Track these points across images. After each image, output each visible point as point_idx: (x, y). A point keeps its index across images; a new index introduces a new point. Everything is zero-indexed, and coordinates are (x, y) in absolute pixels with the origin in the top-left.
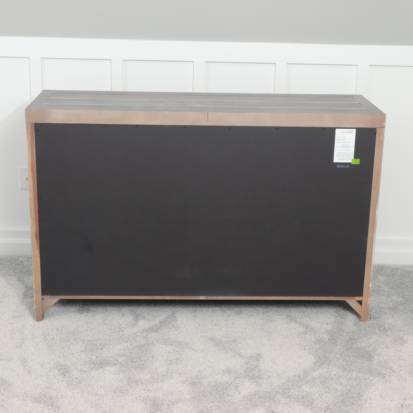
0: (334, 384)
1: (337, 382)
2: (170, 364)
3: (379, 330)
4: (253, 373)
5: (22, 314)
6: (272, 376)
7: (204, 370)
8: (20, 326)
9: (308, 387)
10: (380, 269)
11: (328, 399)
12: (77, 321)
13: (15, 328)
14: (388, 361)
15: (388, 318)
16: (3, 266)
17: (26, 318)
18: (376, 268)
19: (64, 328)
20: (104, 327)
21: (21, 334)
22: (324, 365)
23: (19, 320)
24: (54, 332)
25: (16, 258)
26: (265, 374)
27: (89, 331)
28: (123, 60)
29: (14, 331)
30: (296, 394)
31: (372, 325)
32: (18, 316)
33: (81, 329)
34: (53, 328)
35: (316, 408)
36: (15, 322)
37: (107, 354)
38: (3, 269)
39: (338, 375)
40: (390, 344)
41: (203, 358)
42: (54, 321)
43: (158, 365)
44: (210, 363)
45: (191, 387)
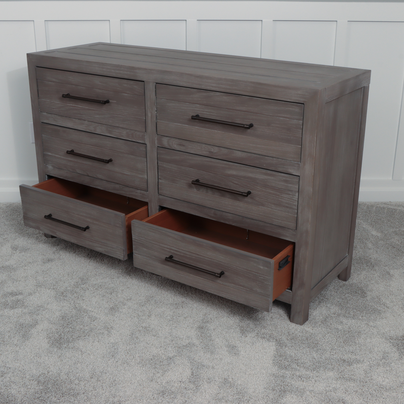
0: (334, 323)
1: (336, 321)
2: (176, 308)
3: (367, 265)
5: (35, 259)
6: (274, 317)
7: (209, 313)
8: (34, 272)
9: (310, 328)
11: (331, 340)
12: (87, 265)
13: (29, 274)
14: (380, 297)
15: (373, 253)
16: (18, 214)
17: (39, 264)
19: (75, 273)
21: (35, 281)
22: (322, 304)
23: (33, 266)
24: (65, 278)
26: (268, 316)
28: (121, 20)
29: (28, 278)
30: (300, 336)
31: (359, 261)
32: (31, 262)
33: (90, 274)
34: (65, 274)
35: (321, 350)
36: (29, 268)
37: (115, 299)
38: (19, 216)
39: (337, 313)
40: (379, 279)
42: (65, 266)
43: (165, 310)
45: (198, 331)
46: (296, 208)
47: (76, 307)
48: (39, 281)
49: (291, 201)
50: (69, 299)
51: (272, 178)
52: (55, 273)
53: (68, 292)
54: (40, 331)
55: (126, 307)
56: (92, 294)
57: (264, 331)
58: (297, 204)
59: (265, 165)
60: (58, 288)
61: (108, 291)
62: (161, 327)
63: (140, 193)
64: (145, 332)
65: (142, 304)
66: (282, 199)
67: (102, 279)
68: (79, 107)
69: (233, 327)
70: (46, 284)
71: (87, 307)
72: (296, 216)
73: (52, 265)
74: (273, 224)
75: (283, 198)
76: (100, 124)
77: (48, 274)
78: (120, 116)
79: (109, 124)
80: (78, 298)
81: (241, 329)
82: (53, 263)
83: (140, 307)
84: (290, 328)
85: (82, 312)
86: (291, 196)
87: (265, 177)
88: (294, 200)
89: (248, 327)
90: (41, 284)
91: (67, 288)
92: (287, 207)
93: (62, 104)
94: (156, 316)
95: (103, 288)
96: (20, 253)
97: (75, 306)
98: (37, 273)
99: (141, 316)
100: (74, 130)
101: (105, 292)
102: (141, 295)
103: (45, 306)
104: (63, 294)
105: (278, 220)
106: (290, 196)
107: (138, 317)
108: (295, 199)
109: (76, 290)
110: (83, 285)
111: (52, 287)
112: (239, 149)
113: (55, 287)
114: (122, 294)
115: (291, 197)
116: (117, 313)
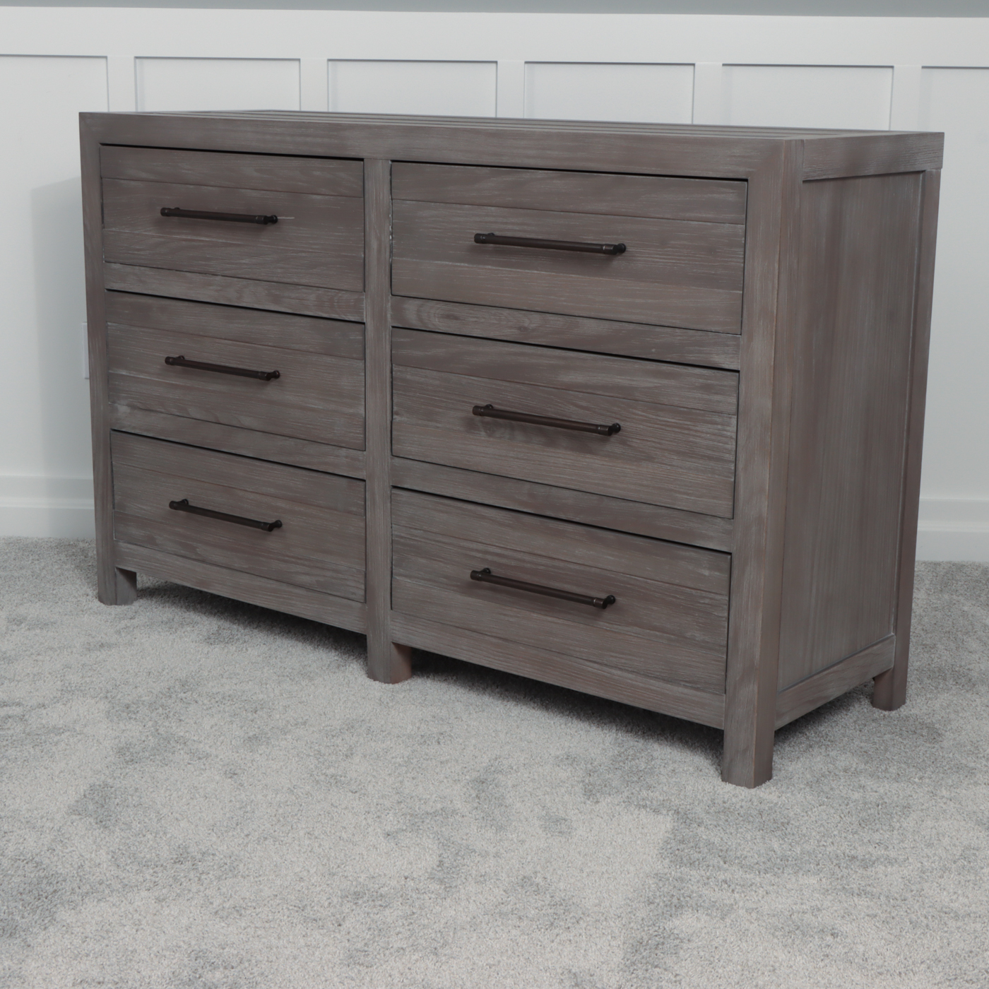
0: (841, 787)
1: (849, 783)
2: (421, 744)
3: (957, 683)
4: (633, 763)
5: (66, 643)
7: (507, 756)
8: (59, 666)
9: (773, 794)
10: (954, 570)
11: (825, 817)
12: (200, 658)
13: (46, 670)
14: (981, 743)
15: (978, 661)
16: (37, 557)
17: (74, 652)
18: (944, 568)
19: (167, 671)
20: (265, 670)
21: (59, 682)
22: (815, 751)
23: (58, 655)
24: (139, 679)
25: (72, 543)
27: (227, 678)
28: (330, 60)
29: (43, 676)
30: (742, 807)
31: (938, 674)
32: (56, 647)
33: (206, 675)
34: (139, 672)
35: (793, 834)
36: (48, 658)
37: (265, 722)
38: (36, 562)
39: (853, 769)
40: (984, 710)
41: (507, 733)
42: (142, 658)
43: (391, 745)
44: (526, 742)
45: (472, 788)
46: (732, 458)
47: (158, 734)
48: (69, 684)
49: (719, 442)
50: (144, 718)
51: (673, 382)
52: (115, 670)
53: (143, 704)
54: (57, 773)
55: (290, 737)
56: (204, 712)
57: (646, 795)
58: (734, 447)
59: (653, 350)
60: (118, 697)
61: (247, 707)
62: (374, 776)
63: (346, 457)
64: (331, 785)
65: (334, 733)
66: (697, 436)
67: (236, 684)
68: (202, 241)
69: (567, 785)
70: (87, 689)
71: (187, 734)
72: (733, 480)
73: (110, 655)
74: (675, 507)
75: (699, 434)
76: (251, 282)
77: (94, 670)
78: (303, 254)
79: (275, 279)
80: (167, 717)
81: (586, 788)
82: (113, 651)
83: (325, 738)
84: (718, 792)
85: (171, 742)
86: (719, 427)
87: (656, 381)
88: (726, 437)
89: (605, 786)
90: (73, 688)
91: (140, 697)
92: (710, 458)
93: (160, 237)
94: (365, 756)
95: (235, 700)
96: (29, 629)
97: (157, 730)
98: (68, 667)
99: (327, 754)
100: (186, 304)
101: (240, 708)
102: (334, 716)
103: (77, 729)
104: (128, 708)
105: (688, 494)
106: (716, 426)
107: (318, 756)
108: (729, 434)
109: (164, 701)
110: (185, 693)
111: (101, 695)
112: (593, 314)
113: (109, 695)
114: (284, 714)
115: (719, 430)
116: (263, 747)
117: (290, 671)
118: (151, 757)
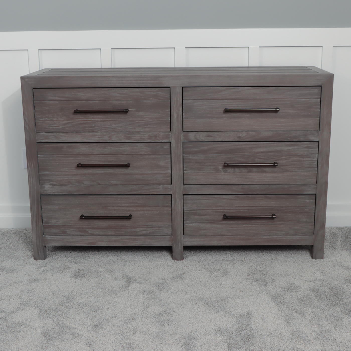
2: (162, 326)
4: (245, 331)
5: (21, 280)
6: (264, 334)
7: (196, 330)
8: (19, 291)
9: (302, 345)
10: (349, 231)
12: (73, 285)
13: (14, 293)
16: (8, 238)
17: (24, 284)
18: (345, 230)
19: (60, 292)
20: (98, 290)
21: (19, 299)
23: (18, 286)
24: (50, 297)
25: (21, 231)
26: (257, 333)
27: (84, 295)
28: (112, 49)
29: (13, 296)
32: (17, 282)
33: (75, 293)
34: (50, 293)
36: (14, 287)
37: (100, 317)
38: (8, 240)
41: (194, 318)
42: (51, 286)
43: (150, 327)
44: (202, 323)
45: (184, 348)
47: (59, 325)
48: (23, 300)
50: (53, 317)
52: (40, 292)
53: (52, 309)
54: (20, 347)
55: (110, 324)
56: (76, 312)
57: (253, 348)
60: (42, 306)
61: (92, 309)
62: (146, 344)
64: (129, 349)
65: (127, 321)
67: (87, 298)
69: (221, 344)
70: (30, 302)
71: (70, 324)
73: (38, 285)
77: (32, 293)
80: (62, 315)
81: (229, 346)
82: (39, 283)
83: (124, 324)
84: (280, 345)
85: (64, 329)
89: (236, 344)
90: (25, 303)
91: (51, 306)
94: (141, 333)
95: (87, 306)
96: (6, 273)
97: (58, 323)
98: (22, 292)
99: (126, 332)
101: (90, 310)
102: (127, 313)
103: (27, 323)
104: (46, 312)
107: (122, 334)
109: (60, 308)
110: (68, 303)
111: (36, 305)
113: (39, 305)
114: (107, 312)
116: (100, 330)
117: (108, 290)
118: (57, 337)
